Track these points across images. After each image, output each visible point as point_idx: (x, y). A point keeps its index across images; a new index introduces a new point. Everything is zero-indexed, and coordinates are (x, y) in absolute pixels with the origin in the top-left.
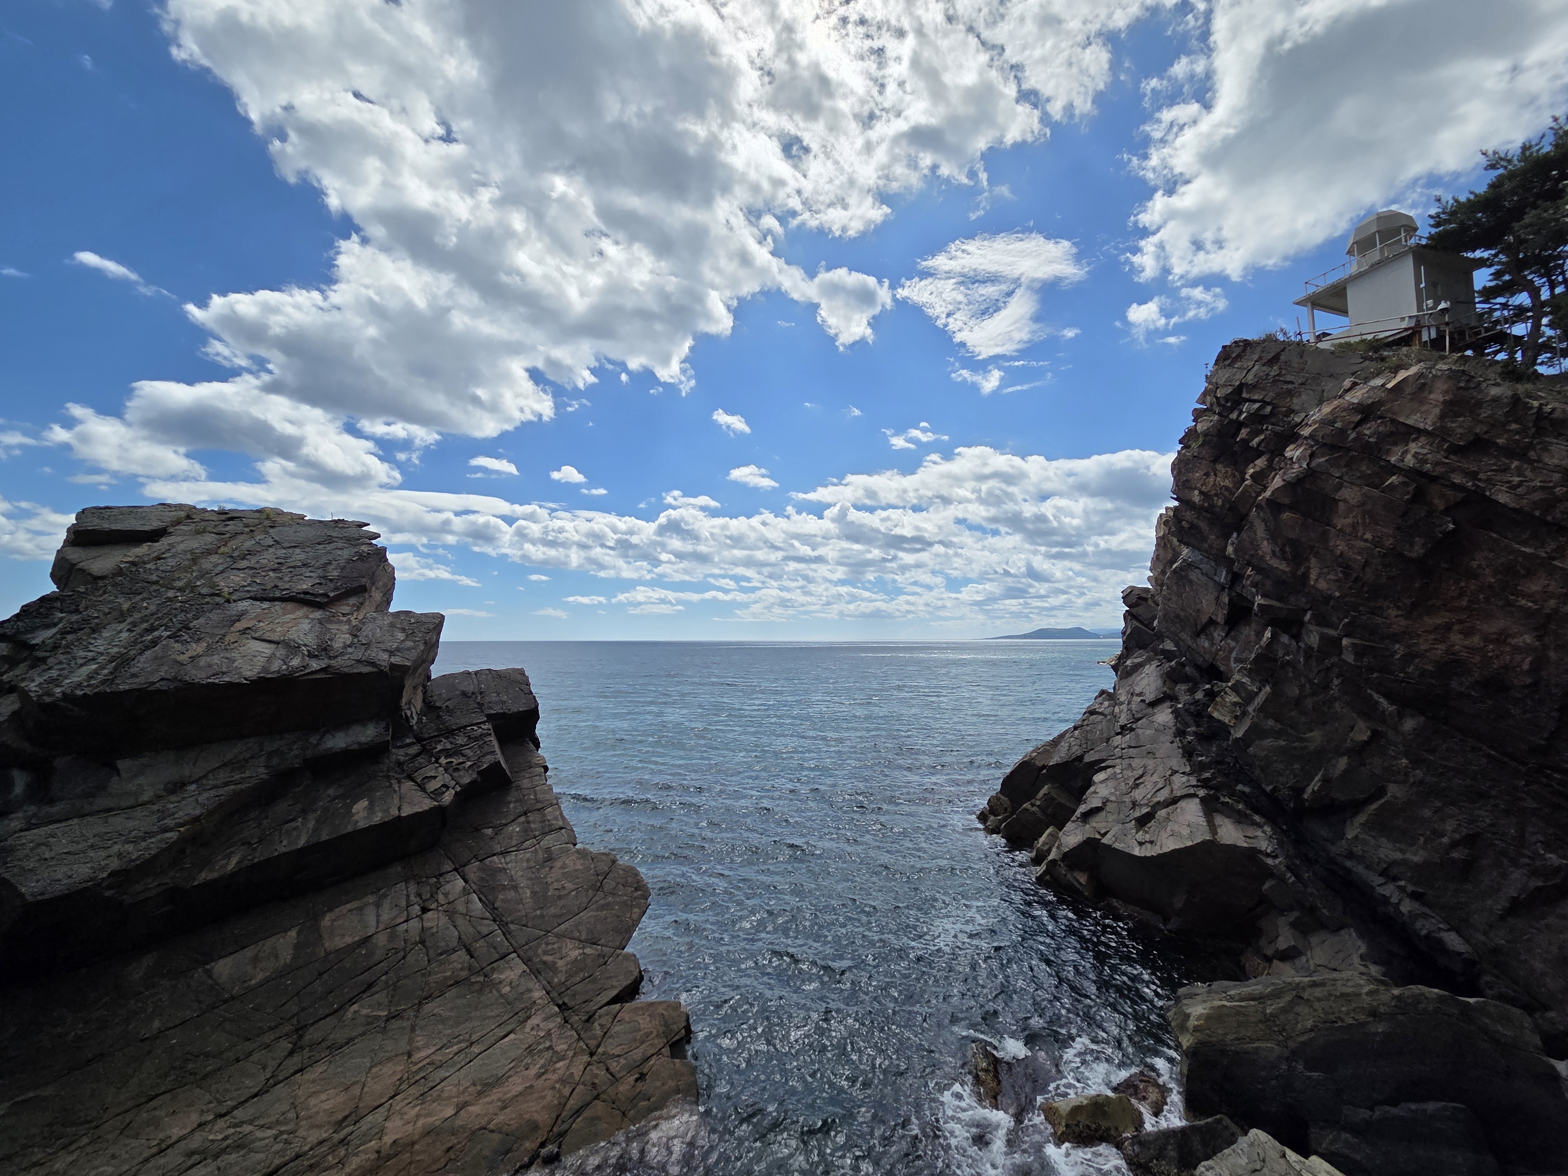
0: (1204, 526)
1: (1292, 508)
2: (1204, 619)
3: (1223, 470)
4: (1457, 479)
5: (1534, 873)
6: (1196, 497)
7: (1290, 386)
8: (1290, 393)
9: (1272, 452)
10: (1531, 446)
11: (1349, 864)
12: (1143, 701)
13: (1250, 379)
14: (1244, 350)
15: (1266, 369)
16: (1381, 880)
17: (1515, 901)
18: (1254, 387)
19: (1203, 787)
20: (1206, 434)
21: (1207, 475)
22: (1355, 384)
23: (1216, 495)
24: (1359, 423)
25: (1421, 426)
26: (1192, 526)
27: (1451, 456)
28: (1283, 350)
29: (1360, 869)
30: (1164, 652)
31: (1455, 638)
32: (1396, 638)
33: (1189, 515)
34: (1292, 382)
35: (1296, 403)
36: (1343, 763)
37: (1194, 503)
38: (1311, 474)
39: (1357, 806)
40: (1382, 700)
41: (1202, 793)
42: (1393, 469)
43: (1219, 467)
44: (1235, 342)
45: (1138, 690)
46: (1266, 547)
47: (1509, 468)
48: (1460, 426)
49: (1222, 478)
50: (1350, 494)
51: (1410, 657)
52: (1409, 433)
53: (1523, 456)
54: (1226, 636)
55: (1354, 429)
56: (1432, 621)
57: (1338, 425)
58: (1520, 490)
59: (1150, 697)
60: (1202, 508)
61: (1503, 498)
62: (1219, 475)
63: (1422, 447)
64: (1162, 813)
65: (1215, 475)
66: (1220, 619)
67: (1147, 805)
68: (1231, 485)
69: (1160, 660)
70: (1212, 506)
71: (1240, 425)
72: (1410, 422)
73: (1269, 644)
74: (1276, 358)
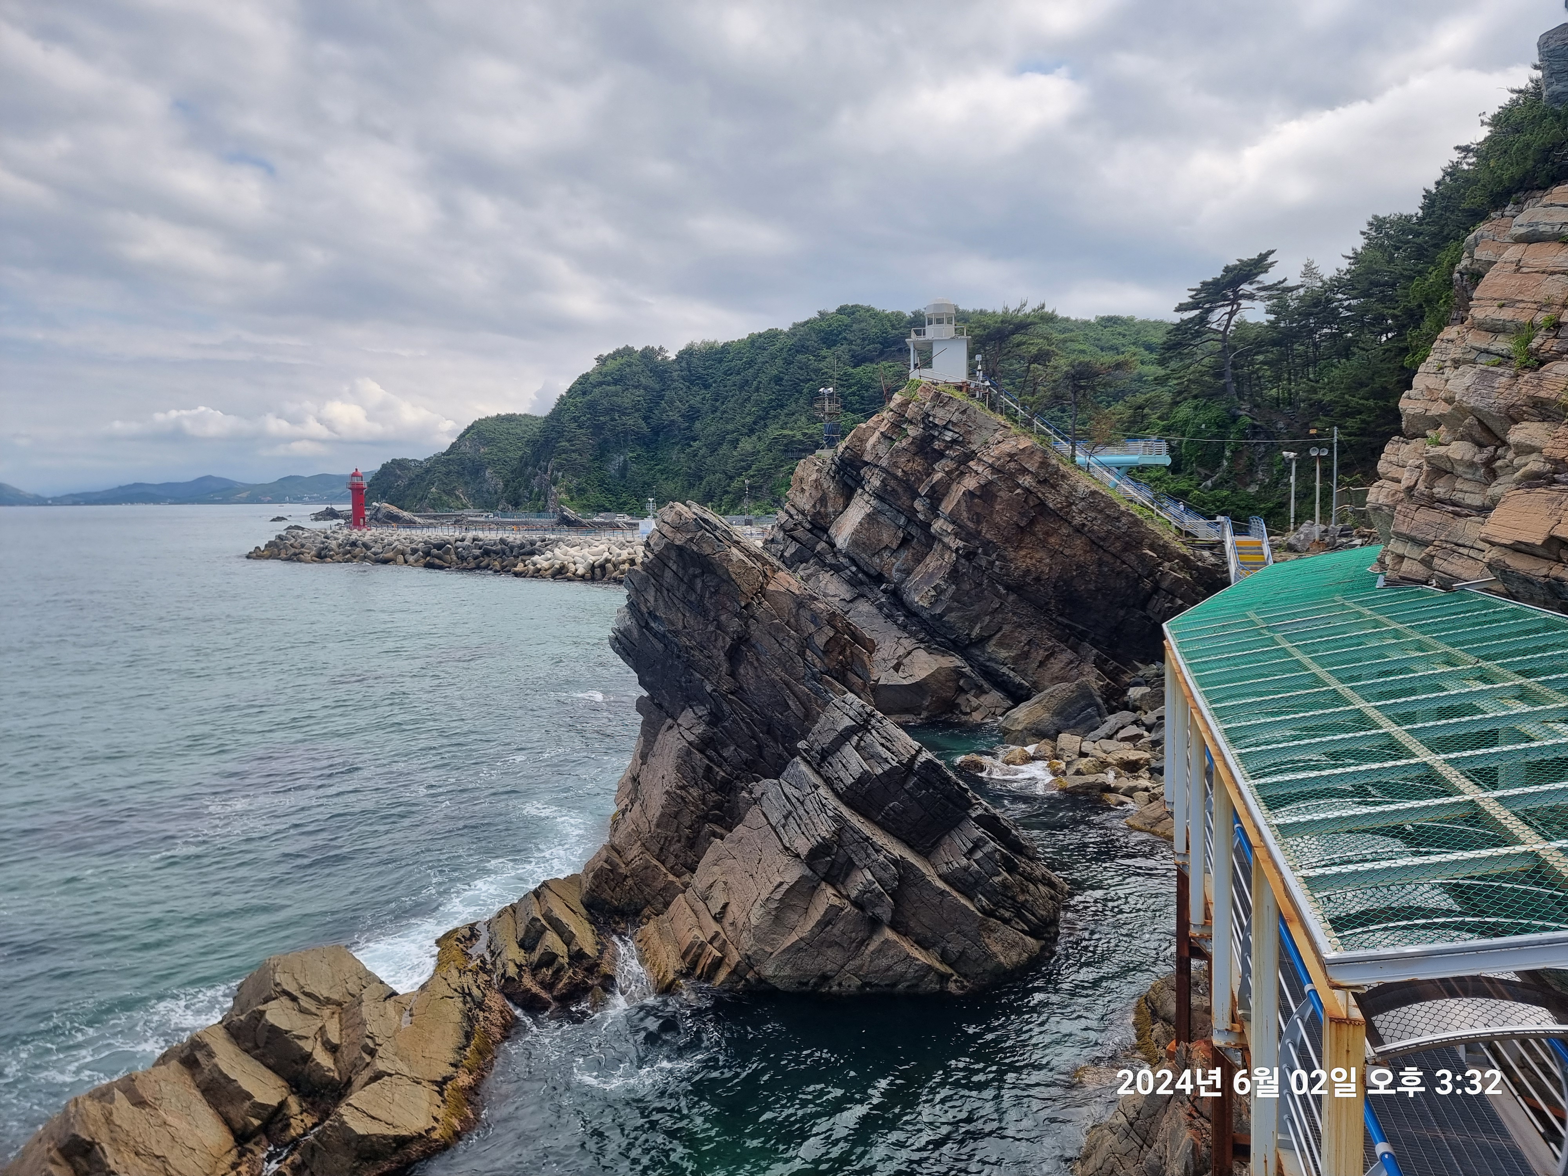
0: (900, 490)
2: (882, 546)
4: (1040, 495)
5: (1046, 650)
8: (970, 432)
11: (988, 664)
16: (1002, 666)
17: (1041, 662)
19: (922, 642)
21: (909, 461)
23: (912, 474)
24: (1009, 462)
29: (993, 665)
31: (1028, 560)
32: (1011, 561)
36: (987, 619)
39: (990, 637)
41: (922, 646)
42: (1018, 486)
48: (1042, 472)
49: (915, 465)
50: (1004, 494)
51: (1017, 568)
52: (1024, 471)
55: (1007, 464)
56: (1023, 553)
60: (901, 480)
61: (1051, 505)
64: (906, 660)
70: (909, 480)
72: (1026, 466)
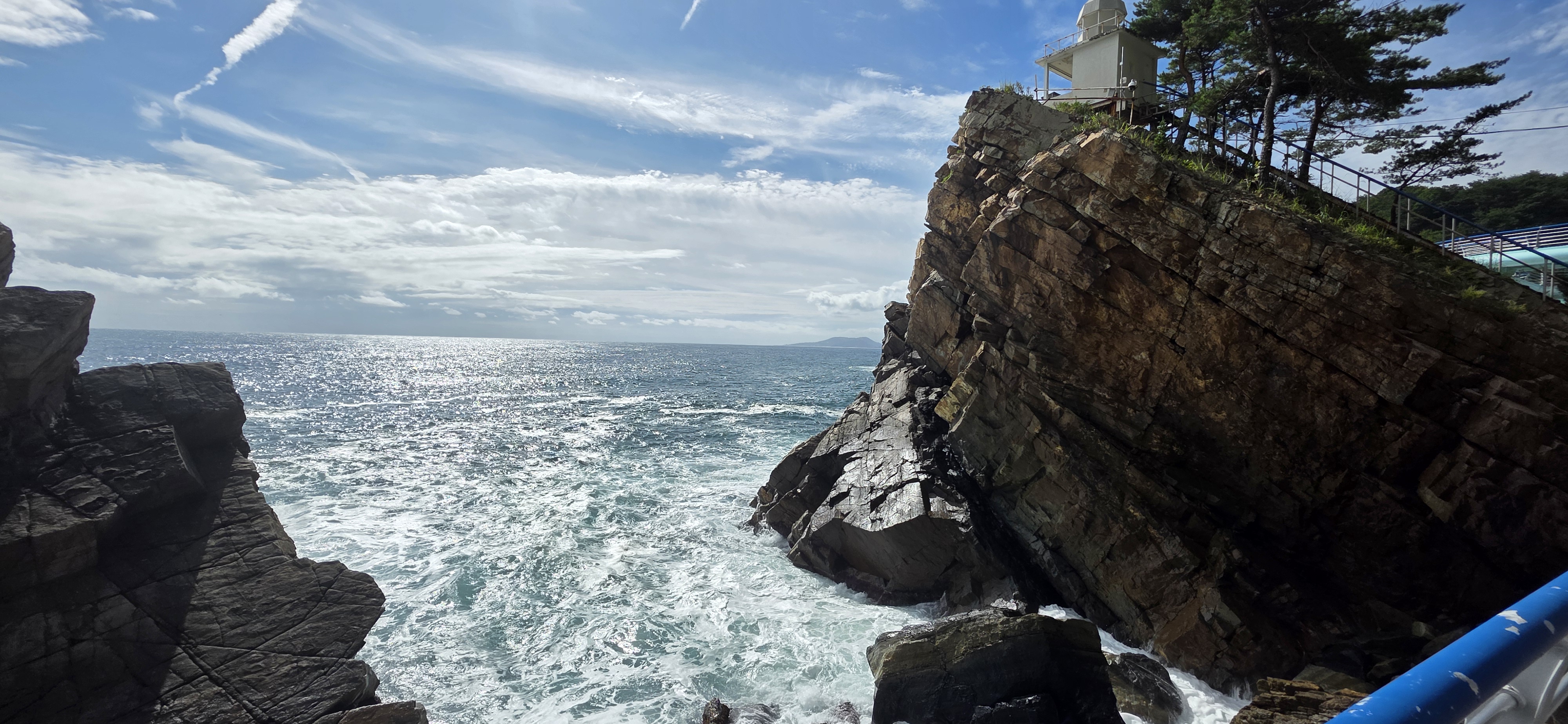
0: (947, 252)
1: (1008, 241)
2: (942, 333)
3: (965, 204)
4: (1116, 228)
6: (943, 227)
7: (1018, 136)
8: (1017, 142)
9: (1000, 193)
10: (1163, 207)
11: (1016, 527)
12: (890, 401)
13: (990, 125)
14: (988, 98)
15: (1003, 117)
16: (1035, 538)
18: (991, 133)
19: (923, 473)
20: (955, 169)
21: (953, 206)
22: (1061, 140)
23: (958, 225)
24: (1060, 175)
25: (1099, 182)
26: (939, 251)
27: (1115, 209)
28: (1016, 103)
30: (912, 360)
31: (1102, 353)
33: (937, 241)
34: (1019, 132)
35: (1021, 151)
36: (1020, 451)
37: (941, 231)
38: (1023, 214)
39: (1026, 483)
40: (1052, 401)
41: (922, 477)
42: (1077, 216)
43: (962, 201)
44: (983, 90)
45: (887, 392)
46: (986, 274)
47: (1148, 222)
48: (1122, 185)
49: (962, 212)
52: (1090, 187)
53: (1157, 216)
54: (957, 347)
55: (1055, 179)
57: (1046, 173)
58: (1154, 240)
59: (896, 399)
60: (947, 236)
61: (1142, 247)
62: (962, 208)
63: (1097, 199)
64: (892, 495)
65: (959, 207)
66: (953, 333)
67: (882, 489)
68: (969, 218)
69: (908, 367)
70: (954, 235)
71: (980, 166)
72: (1092, 178)
73: (982, 355)
74: (1010, 109)
